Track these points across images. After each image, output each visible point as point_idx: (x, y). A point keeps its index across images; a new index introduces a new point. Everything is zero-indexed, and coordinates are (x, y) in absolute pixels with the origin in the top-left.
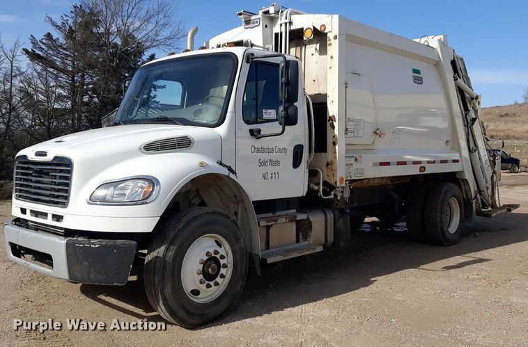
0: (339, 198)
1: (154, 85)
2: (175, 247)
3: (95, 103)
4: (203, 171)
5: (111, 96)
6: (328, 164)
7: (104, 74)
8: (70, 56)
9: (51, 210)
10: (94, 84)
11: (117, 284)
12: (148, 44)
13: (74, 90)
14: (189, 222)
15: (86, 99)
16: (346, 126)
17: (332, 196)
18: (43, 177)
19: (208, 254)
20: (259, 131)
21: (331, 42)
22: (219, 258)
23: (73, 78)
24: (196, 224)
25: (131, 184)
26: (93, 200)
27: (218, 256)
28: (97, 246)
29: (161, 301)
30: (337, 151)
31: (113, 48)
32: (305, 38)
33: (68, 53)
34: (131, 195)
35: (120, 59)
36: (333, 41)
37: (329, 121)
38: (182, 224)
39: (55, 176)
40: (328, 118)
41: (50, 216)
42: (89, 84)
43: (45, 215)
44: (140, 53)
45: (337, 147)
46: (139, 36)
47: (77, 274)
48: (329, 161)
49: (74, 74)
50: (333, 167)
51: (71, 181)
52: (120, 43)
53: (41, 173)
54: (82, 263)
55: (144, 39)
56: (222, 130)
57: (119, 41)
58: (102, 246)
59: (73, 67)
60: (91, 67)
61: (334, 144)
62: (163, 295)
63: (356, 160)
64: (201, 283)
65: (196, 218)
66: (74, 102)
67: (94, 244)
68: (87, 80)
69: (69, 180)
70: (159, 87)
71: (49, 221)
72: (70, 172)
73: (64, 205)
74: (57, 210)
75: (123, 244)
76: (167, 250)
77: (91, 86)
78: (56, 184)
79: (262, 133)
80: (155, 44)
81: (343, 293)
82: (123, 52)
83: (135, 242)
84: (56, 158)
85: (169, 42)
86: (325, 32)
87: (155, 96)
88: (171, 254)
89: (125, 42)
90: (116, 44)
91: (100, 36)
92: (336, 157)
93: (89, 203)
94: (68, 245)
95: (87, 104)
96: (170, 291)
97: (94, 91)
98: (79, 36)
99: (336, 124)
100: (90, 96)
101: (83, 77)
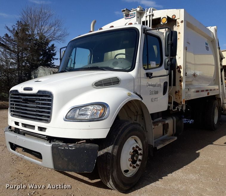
0: (180, 110)
1: (53, 58)
2: (118, 146)
3: (28, 66)
4: (130, 99)
5: (35, 62)
6: (176, 92)
7: (32, 53)
8: (16, 44)
9: (37, 124)
10: (28, 57)
11: (86, 172)
12: (50, 39)
13: (19, 60)
14: (124, 130)
15: (24, 64)
16: (186, 72)
17: (176, 109)
18: (28, 103)
19: (133, 148)
20: (152, 74)
21: (179, 24)
22: (138, 150)
23: (18, 54)
24: (127, 131)
25: (91, 108)
26: (68, 118)
27: (137, 149)
28: (73, 148)
29: (111, 180)
30: (182, 85)
31: (35, 41)
32: (161, 23)
33: (15, 43)
34: (93, 114)
35: (39, 46)
36: (180, 24)
37: (177, 68)
38: (120, 131)
39: (39, 103)
40: (177, 67)
41: (36, 128)
42: (25, 57)
43: (33, 127)
44: (47, 43)
45: (182, 83)
46: (47, 35)
47: (60, 166)
48: (177, 91)
49: (18, 52)
50: (180, 94)
51: (52, 106)
52: (38, 39)
53: (26, 101)
54: (63, 159)
55: (49, 37)
56: (133, 73)
57: (38, 38)
58: (76, 149)
59: (18, 49)
60: (26, 49)
61: (181, 81)
62: (112, 176)
63: (189, 90)
64: (131, 166)
65: (127, 127)
66: (19, 65)
67: (71, 147)
68: (24, 56)
69: (50, 105)
70: (55, 59)
71: (36, 131)
72: (51, 100)
73: (48, 121)
74: (42, 125)
75: (90, 147)
76: (113, 148)
77: (26, 58)
78: (40, 108)
79: (153, 75)
80: (54, 39)
81: (190, 162)
82: (40, 42)
83: (97, 145)
84: (39, 92)
85: (60, 38)
86: (175, 19)
87: (53, 63)
88: (116, 150)
89: (41, 38)
90: (37, 39)
91: (30, 35)
92: (181, 88)
93: (65, 120)
94: (53, 148)
95: (24, 66)
96: (116, 173)
97: (27, 60)
98: (20, 35)
99: (182, 70)
100: (25, 62)
101: (22, 54)
